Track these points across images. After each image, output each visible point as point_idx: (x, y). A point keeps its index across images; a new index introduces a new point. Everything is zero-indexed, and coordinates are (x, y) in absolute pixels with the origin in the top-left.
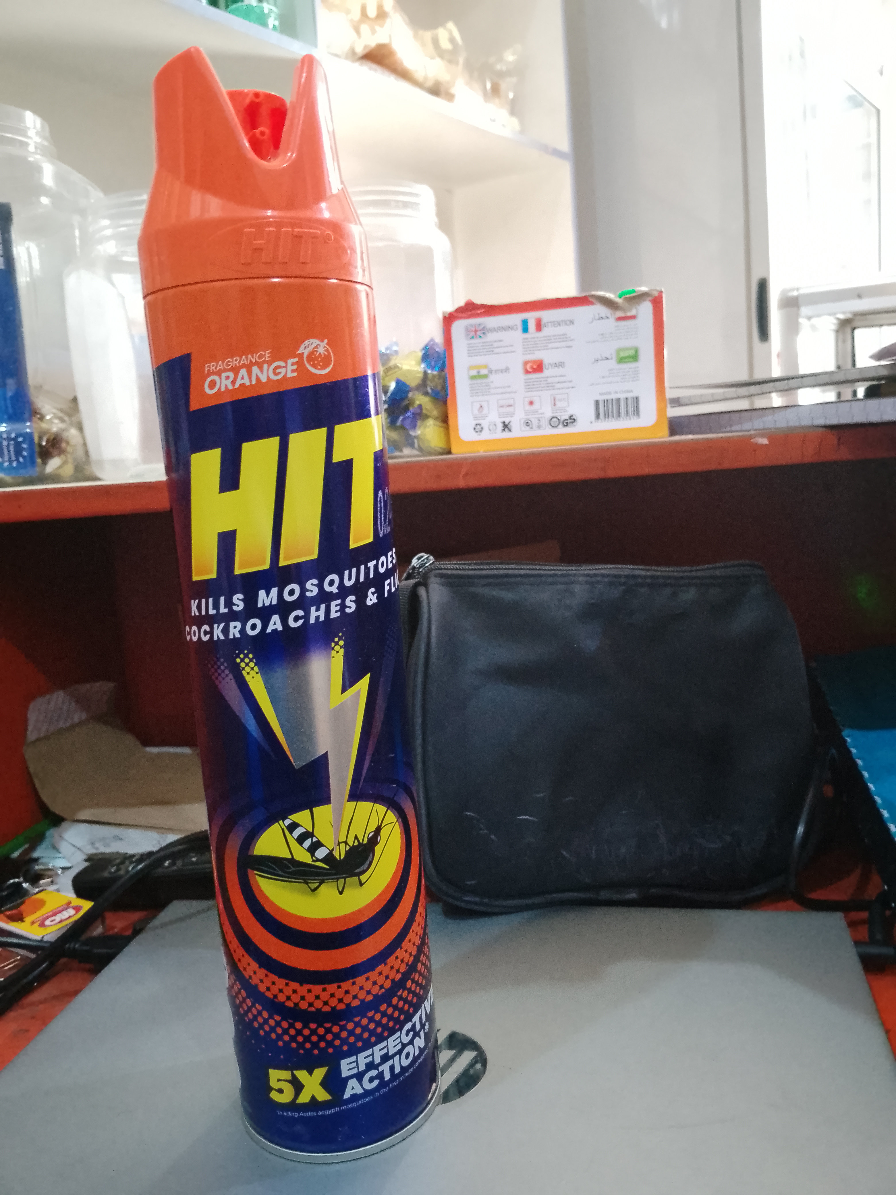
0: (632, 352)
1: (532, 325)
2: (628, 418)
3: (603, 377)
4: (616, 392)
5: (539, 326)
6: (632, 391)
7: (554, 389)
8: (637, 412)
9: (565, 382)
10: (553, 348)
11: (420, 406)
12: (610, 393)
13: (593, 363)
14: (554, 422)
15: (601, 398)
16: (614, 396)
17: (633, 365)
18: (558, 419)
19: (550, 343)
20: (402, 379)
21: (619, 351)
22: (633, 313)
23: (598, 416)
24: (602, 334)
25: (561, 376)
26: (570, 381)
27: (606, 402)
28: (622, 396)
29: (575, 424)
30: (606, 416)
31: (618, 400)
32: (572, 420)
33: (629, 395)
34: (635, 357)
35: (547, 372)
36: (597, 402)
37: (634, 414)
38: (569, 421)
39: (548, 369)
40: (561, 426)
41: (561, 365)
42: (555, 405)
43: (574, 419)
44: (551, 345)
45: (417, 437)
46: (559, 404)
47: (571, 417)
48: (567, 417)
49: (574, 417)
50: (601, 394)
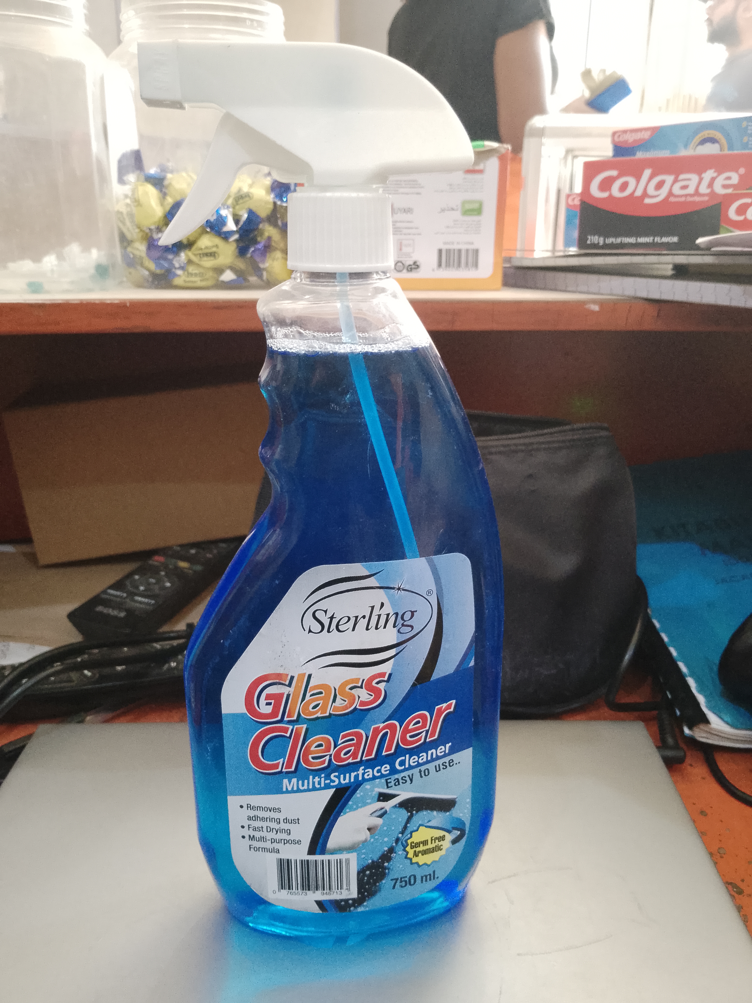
0: (476, 206)
2: (467, 269)
3: (448, 227)
4: (458, 243)
6: (472, 243)
7: (401, 234)
8: (476, 265)
9: (412, 228)
10: (403, 193)
11: (269, 238)
12: (453, 243)
13: (441, 212)
14: (400, 266)
15: (444, 247)
16: (456, 247)
17: (476, 218)
18: (403, 264)
19: (401, 187)
20: (254, 209)
21: (464, 203)
22: (481, 167)
23: (440, 265)
24: (451, 185)
25: (408, 222)
26: (417, 228)
27: (448, 251)
28: (463, 247)
29: (418, 270)
30: (448, 265)
31: (460, 251)
32: (415, 267)
33: (470, 247)
34: (478, 211)
35: (396, 217)
36: (440, 251)
37: (473, 265)
38: (413, 267)
39: (397, 214)
40: (405, 271)
41: (409, 210)
42: (401, 249)
43: (417, 265)
44: (401, 190)
45: (264, 269)
46: (405, 250)
47: (415, 263)
48: (411, 263)
49: (418, 264)
50: (445, 243)
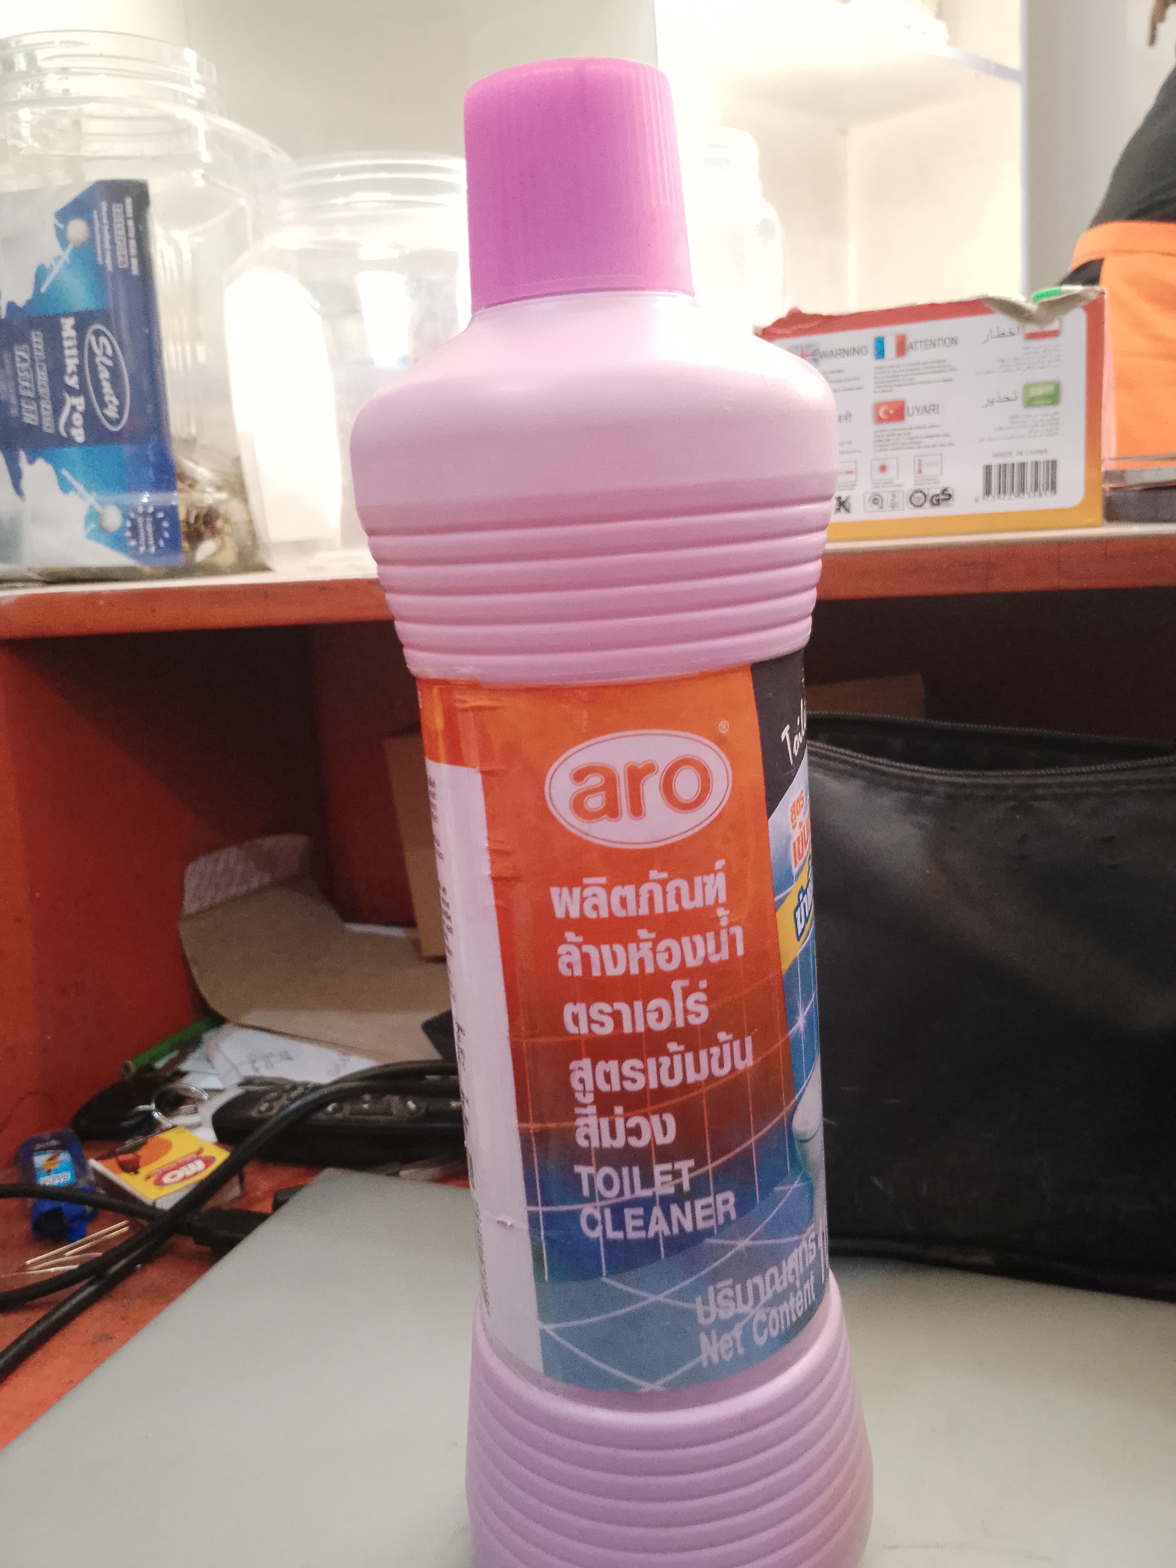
0: (1050, 389)
1: (890, 347)
2: (1037, 494)
3: (1000, 429)
4: (1020, 453)
5: (902, 348)
6: (1046, 451)
7: (920, 447)
8: (1053, 486)
9: (938, 436)
10: (921, 383)
12: (1010, 454)
13: (985, 406)
14: (919, 498)
15: (994, 462)
16: (1017, 459)
17: (1051, 410)
18: (925, 495)
19: (918, 374)
21: (1027, 387)
22: (1054, 326)
23: (988, 491)
24: (1003, 361)
25: (931, 427)
26: (947, 435)
27: (1002, 468)
28: (1029, 459)
29: (950, 502)
30: (1002, 490)
31: (1023, 466)
32: (946, 496)
33: (1042, 458)
34: (1054, 398)
35: (910, 421)
36: (988, 469)
37: (1047, 489)
38: (941, 497)
39: (912, 415)
40: (928, 505)
41: (933, 408)
42: (920, 472)
43: (950, 495)
44: (918, 378)
46: (927, 471)
47: (944, 491)
48: (938, 491)
49: (949, 491)
50: (996, 456)
